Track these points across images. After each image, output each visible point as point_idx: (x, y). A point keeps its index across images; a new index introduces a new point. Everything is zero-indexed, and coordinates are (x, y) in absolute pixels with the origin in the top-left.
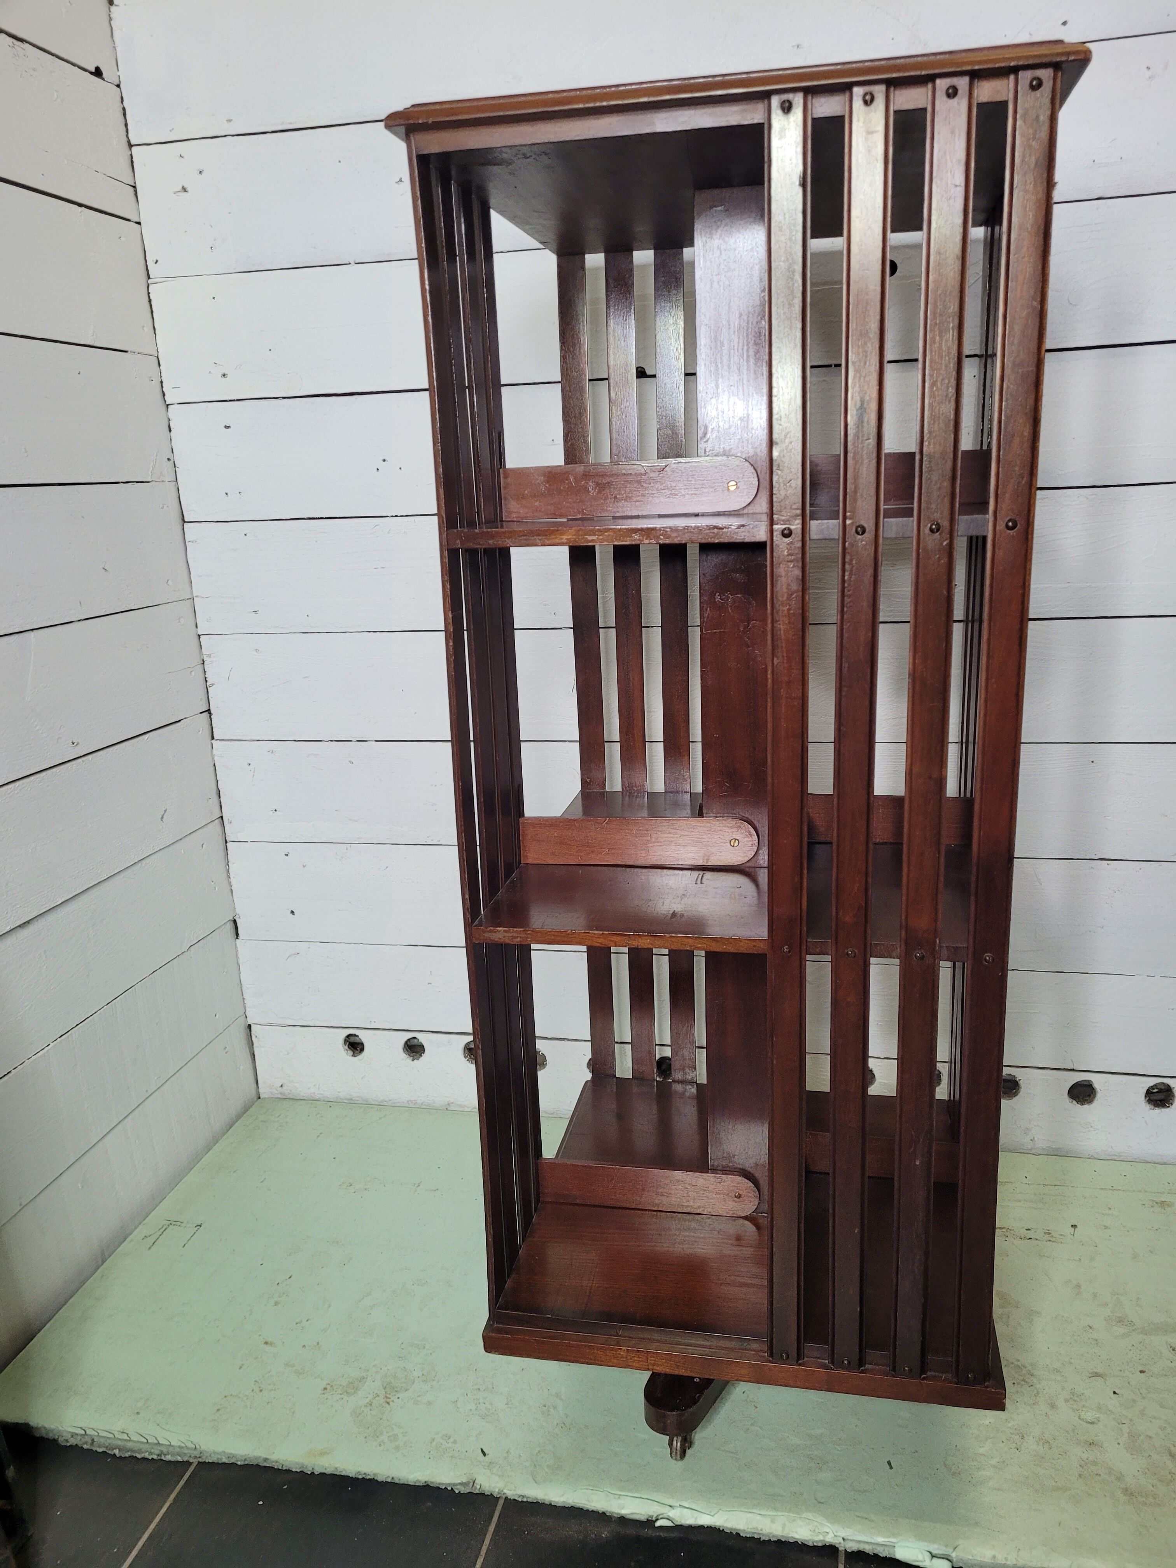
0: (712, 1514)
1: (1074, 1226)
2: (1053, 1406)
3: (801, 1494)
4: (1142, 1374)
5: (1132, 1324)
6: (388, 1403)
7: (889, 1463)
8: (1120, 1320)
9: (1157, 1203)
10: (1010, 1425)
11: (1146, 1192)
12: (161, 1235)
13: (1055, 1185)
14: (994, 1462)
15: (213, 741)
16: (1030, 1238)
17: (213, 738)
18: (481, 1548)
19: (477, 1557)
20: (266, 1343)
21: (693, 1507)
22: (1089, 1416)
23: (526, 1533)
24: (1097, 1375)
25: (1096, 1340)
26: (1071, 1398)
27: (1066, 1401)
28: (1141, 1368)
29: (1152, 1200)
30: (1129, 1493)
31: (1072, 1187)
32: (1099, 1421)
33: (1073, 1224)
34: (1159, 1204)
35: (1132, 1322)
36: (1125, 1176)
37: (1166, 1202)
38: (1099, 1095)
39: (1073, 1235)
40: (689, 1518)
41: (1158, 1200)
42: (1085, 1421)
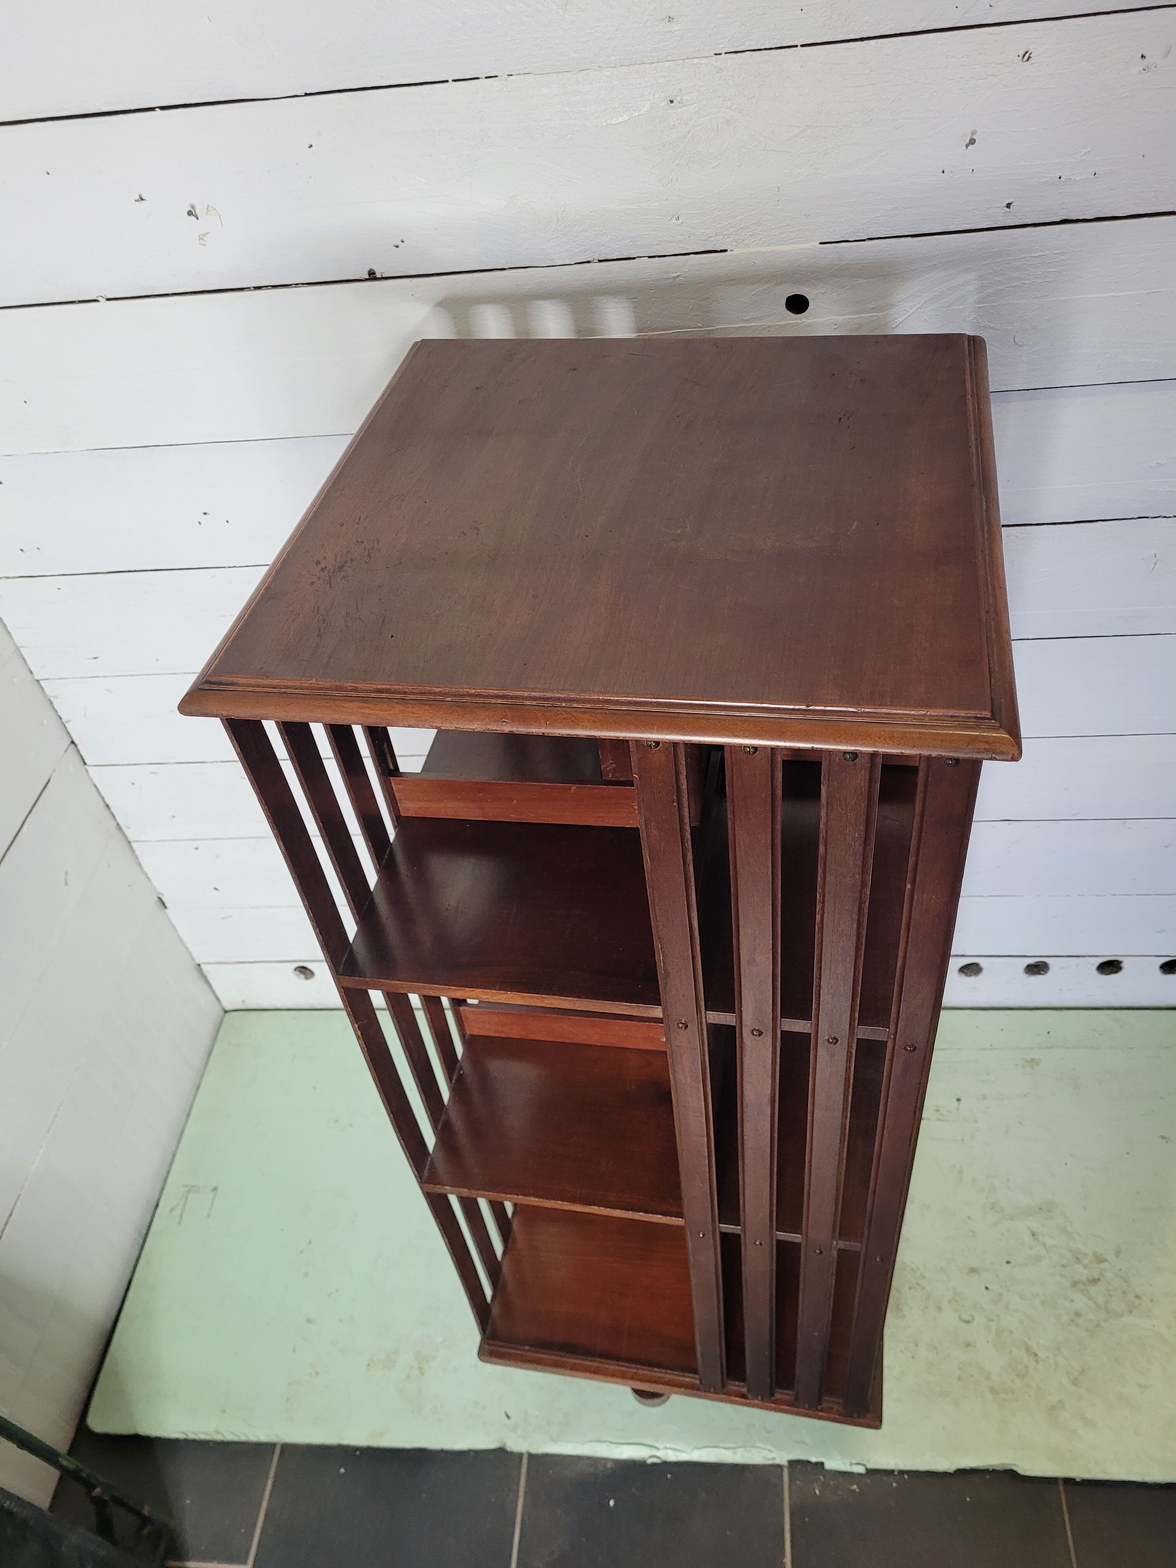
0: (687, 1453)
1: (958, 1100)
2: (939, 1309)
3: (753, 1426)
4: (1008, 1265)
5: (1002, 1210)
6: (423, 1374)
8: (993, 1207)
9: (1027, 1062)
10: (907, 1333)
11: (1019, 1049)
15: (87, 767)
17: (85, 764)
19: (517, 1499)
20: (308, 1321)
21: (675, 1447)
22: (966, 1314)
24: (973, 1270)
25: (974, 1232)
26: (954, 1298)
27: (950, 1301)
28: (1008, 1259)
29: (1024, 1059)
30: (994, 1391)
31: (958, 1049)
32: (974, 1319)
33: (957, 1097)
34: (1029, 1064)
35: (1002, 1207)
36: (1002, 1030)
37: (1035, 1059)
38: (985, 971)
39: (958, 1110)
40: (672, 1457)
41: (1028, 1058)
42: (963, 1321)
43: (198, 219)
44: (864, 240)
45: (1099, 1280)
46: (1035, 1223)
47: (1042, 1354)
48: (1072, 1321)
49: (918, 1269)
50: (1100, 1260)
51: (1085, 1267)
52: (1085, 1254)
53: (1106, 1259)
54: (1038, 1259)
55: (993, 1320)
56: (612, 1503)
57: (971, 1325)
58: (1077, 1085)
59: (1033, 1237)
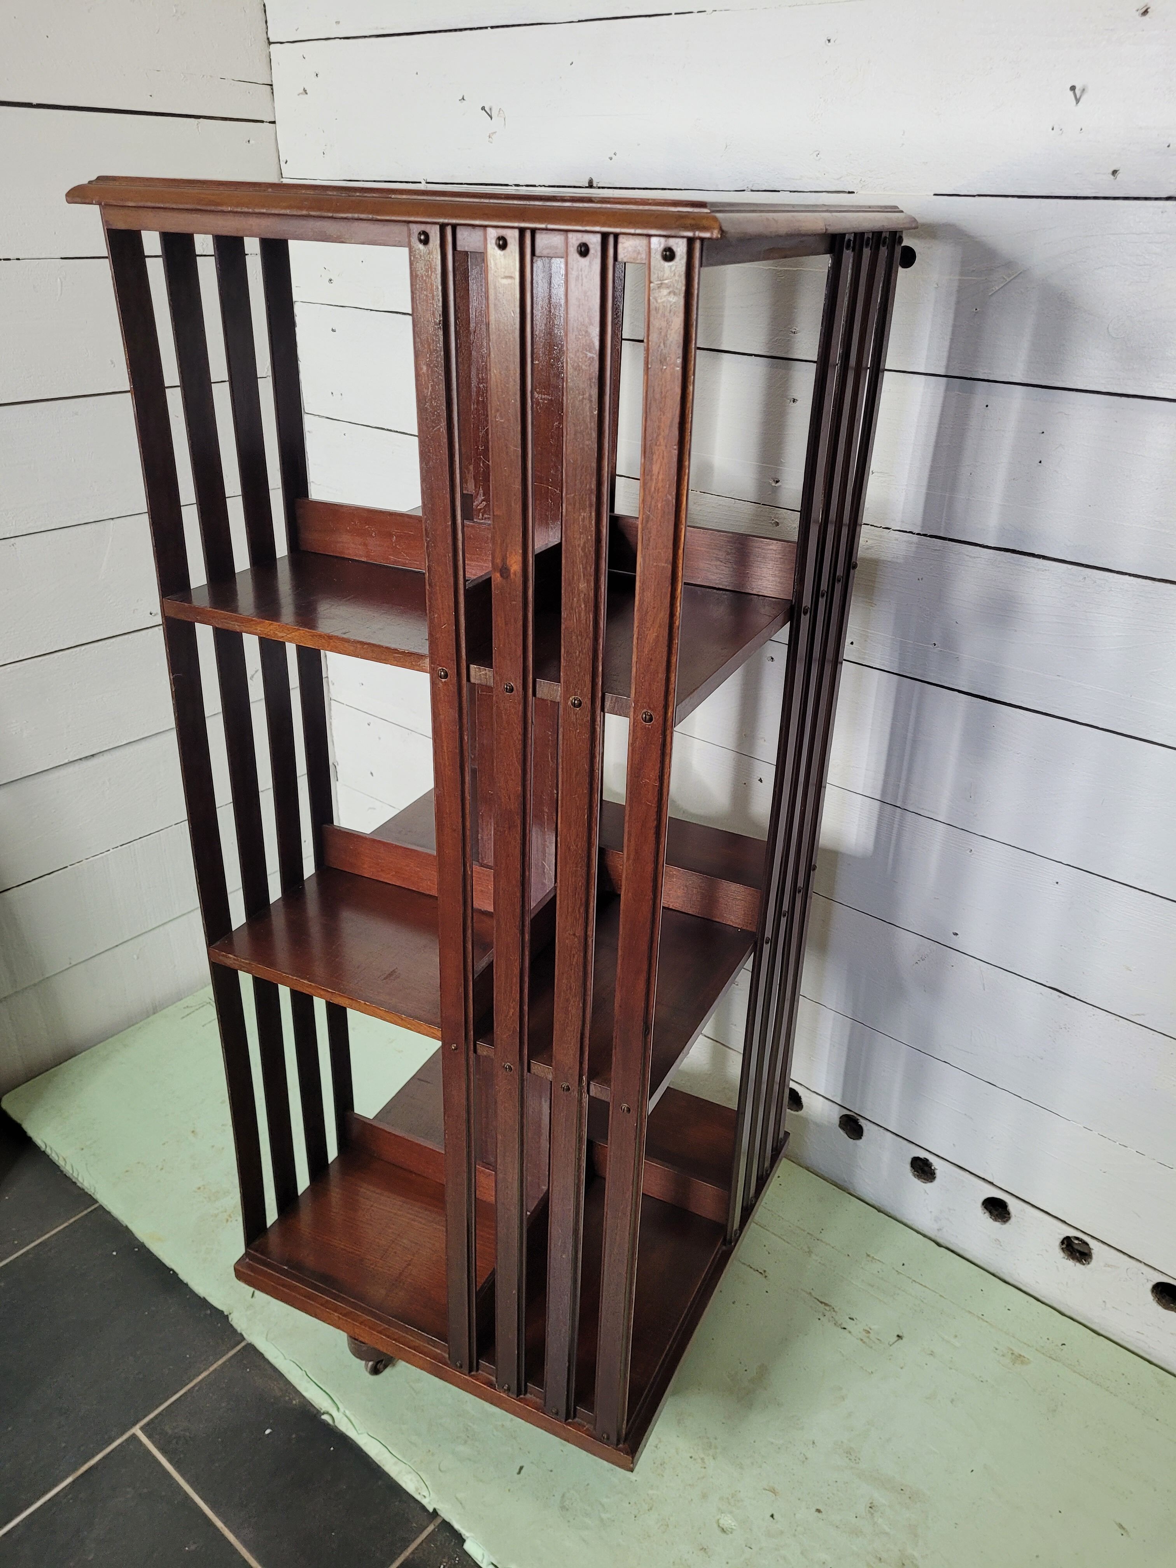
0: (359, 1432)
1: (900, 1338)
2: (704, 1496)
3: (433, 1455)
4: (817, 1513)
5: (857, 1460)
6: (227, 1221)
7: (521, 1468)
8: (848, 1452)
9: (1012, 1354)
10: (650, 1492)
11: (1014, 1337)
12: (197, 1009)
13: (925, 1287)
14: (604, 1516)
16: (845, 1328)
18: (211, 1366)
19: (205, 1370)
20: (193, 1132)
21: (352, 1418)
22: (727, 1521)
23: (248, 1370)
24: (773, 1491)
25: (806, 1459)
26: (728, 1498)
27: (721, 1499)
28: (820, 1507)
29: (1011, 1349)
31: (941, 1296)
32: (731, 1533)
33: (900, 1334)
34: (1013, 1357)
35: (859, 1459)
36: (1009, 1310)
37: (1024, 1357)
38: (1013, 1220)
39: (891, 1346)
40: (344, 1426)
41: (1017, 1351)
42: (719, 1526)
43: (492, 119)
44: (974, 196)
46: (881, 1498)
54: (856, 1532)
55: (751, 1548)
56: (268, 1431)
57: (723, 1535)
58: (1055, 1411)
59: (870, 1509)
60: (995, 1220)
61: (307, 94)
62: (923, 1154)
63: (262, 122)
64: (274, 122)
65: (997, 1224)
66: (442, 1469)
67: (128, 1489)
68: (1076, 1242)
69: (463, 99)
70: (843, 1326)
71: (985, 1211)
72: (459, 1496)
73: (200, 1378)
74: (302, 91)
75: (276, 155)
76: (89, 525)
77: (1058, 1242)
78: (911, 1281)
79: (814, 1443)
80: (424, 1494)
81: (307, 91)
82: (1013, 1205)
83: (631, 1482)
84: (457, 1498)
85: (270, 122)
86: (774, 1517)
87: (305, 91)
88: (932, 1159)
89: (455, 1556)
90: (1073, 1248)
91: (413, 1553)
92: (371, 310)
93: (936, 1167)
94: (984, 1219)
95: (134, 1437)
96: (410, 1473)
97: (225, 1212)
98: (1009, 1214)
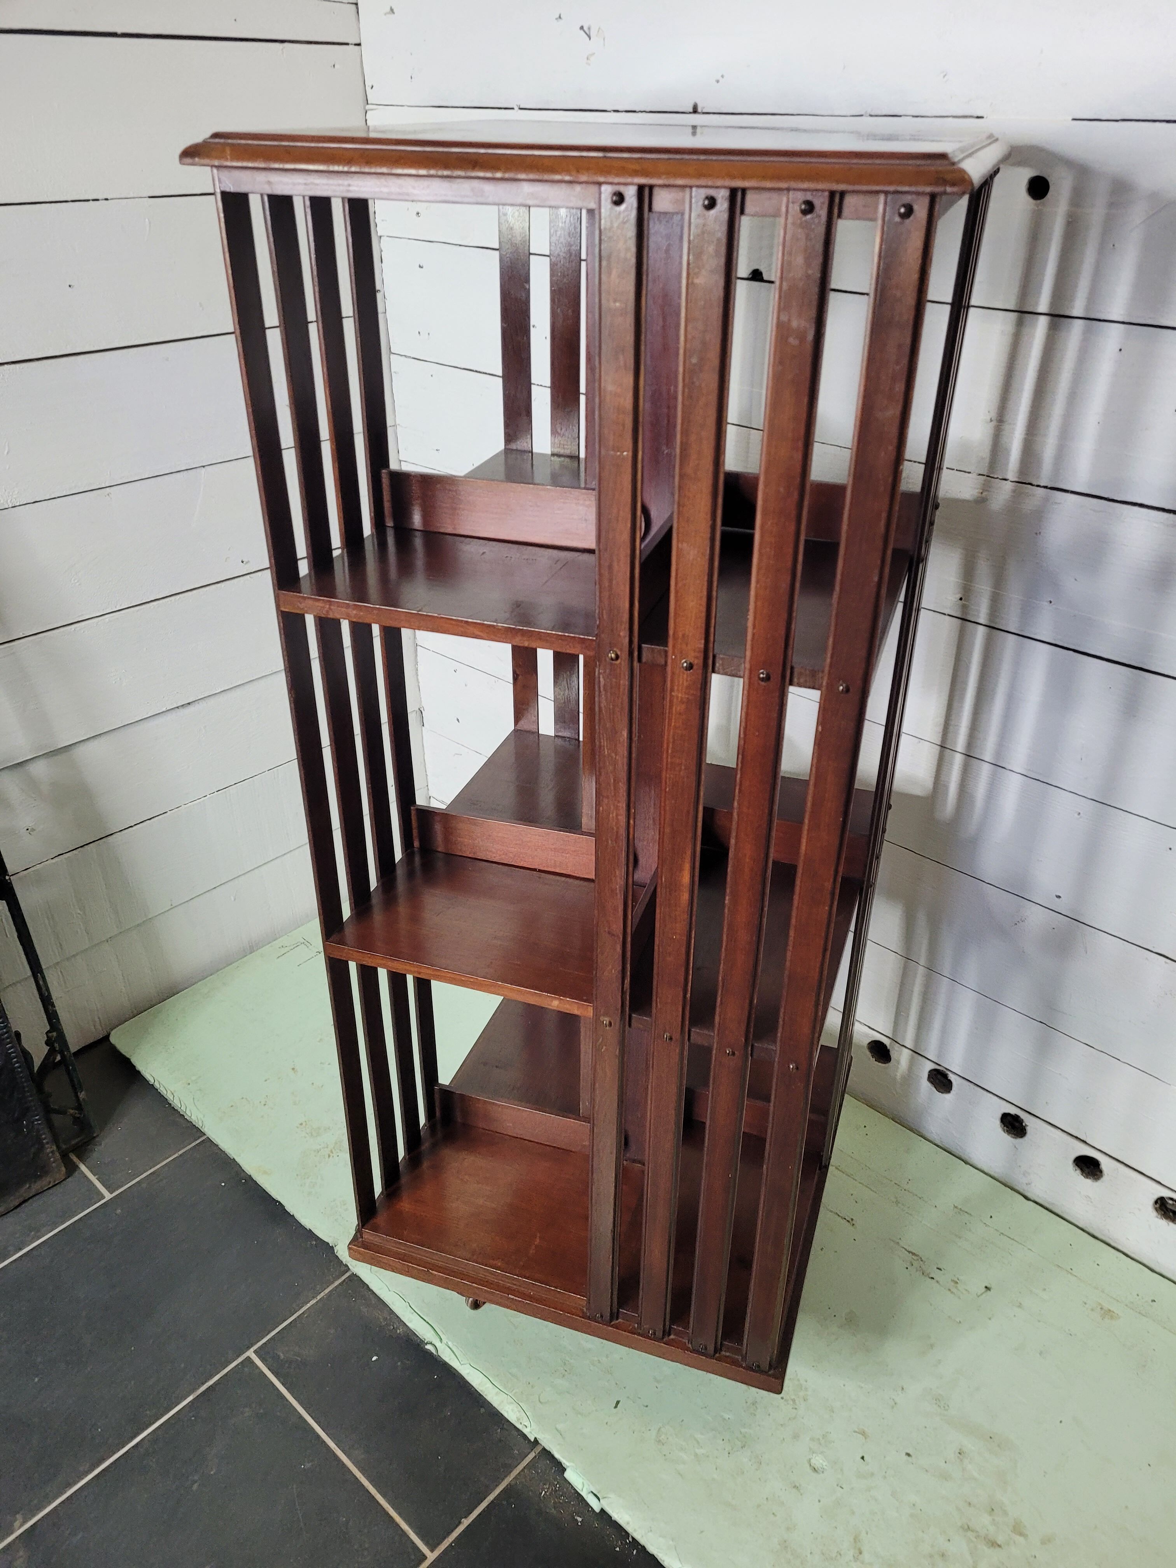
0: (462, 1363)
1: (989, 1288)
2: (796, 1437)
3: (533, 1386)
4: (907, 1457)
5: (947, 1407)
6: (329, 1156)
7: (618, 1402)
8: (938, 1399)
9: (1101, 1308)
10: (743, 1430)
11: (1103, 1292)
12: (292, 949)
13: (1013, 1239)
14: (700, 1451)
16: (933, 1278)
18: (320, 1293)
19: (313, 1297)
20: (292, 1068)
21: (455, 1350)
22: (818, 1461)
23: (354, 1299)
24: (863, 1433)
25: (896, 1404)
26: (819, 1439)
27: (812, 1439)
29: (1100, 1304)
30: (785, 1545)
31: (1029, 1249)
32: (823, 1472)
33: (988, 1286)
34: (1102, 1312)
35: (948, 1406)
36: (1098, 1265)
37: (1113, 1312)
38: (1105, 1178)
39: (978, 1296)
40: (447, 1356)
41: (1106, 1306)
42: (810, 1465)
43: (590, 39)
45: (999, 1546)
46: (970, 1445)
47: (866, 1556)
48: (931, 1556)
49: (806, 1389)
50: (1018, 1529)
51: (994, 1523)
52: (1005, 1513)
53: (1027, 1535)
54: (945, 1477)
55: (842, 1488)
56: (374, 1358)
57: (815, 1475)
58: (1144, 1366)
59: (959, 1455)
60: (1087, 1177)
61: (394, 13)
62: (1013, 1111)
63: (347, 44)
64: (359, 45)
65: (1089, 1182)
66: (541, 1400)
67: (247, 1409)
68: (1171, 1202)
69: (560, 17)
70: (930, 1276)
71: (1077, 1168)
72: (559, 1426)
73: (309, 1305)
74: (388, 9)
75: (361, 79)
76: (182, 473)
77: (1152, 1202)
78: (999, 1233)
79: (903, 1389)
80: (526, 1424)
81: (395, 11)
82: (1105, 1164)
83: (725, 1419)
84: (556, 1429)
85: (356, 45)
86: (865, 1459)
87: (392, 10)
88: (1023, 1115)
89: (556, 1483)
90: (1166, 1207)
91: (516, 1478)
92: (460, 245)
93: (1027, 1124)
94: (1076, 1176)
95: (248, 1359)
96: (512, 1403)
97: (327, 1147)
98: (1101, 1172)
